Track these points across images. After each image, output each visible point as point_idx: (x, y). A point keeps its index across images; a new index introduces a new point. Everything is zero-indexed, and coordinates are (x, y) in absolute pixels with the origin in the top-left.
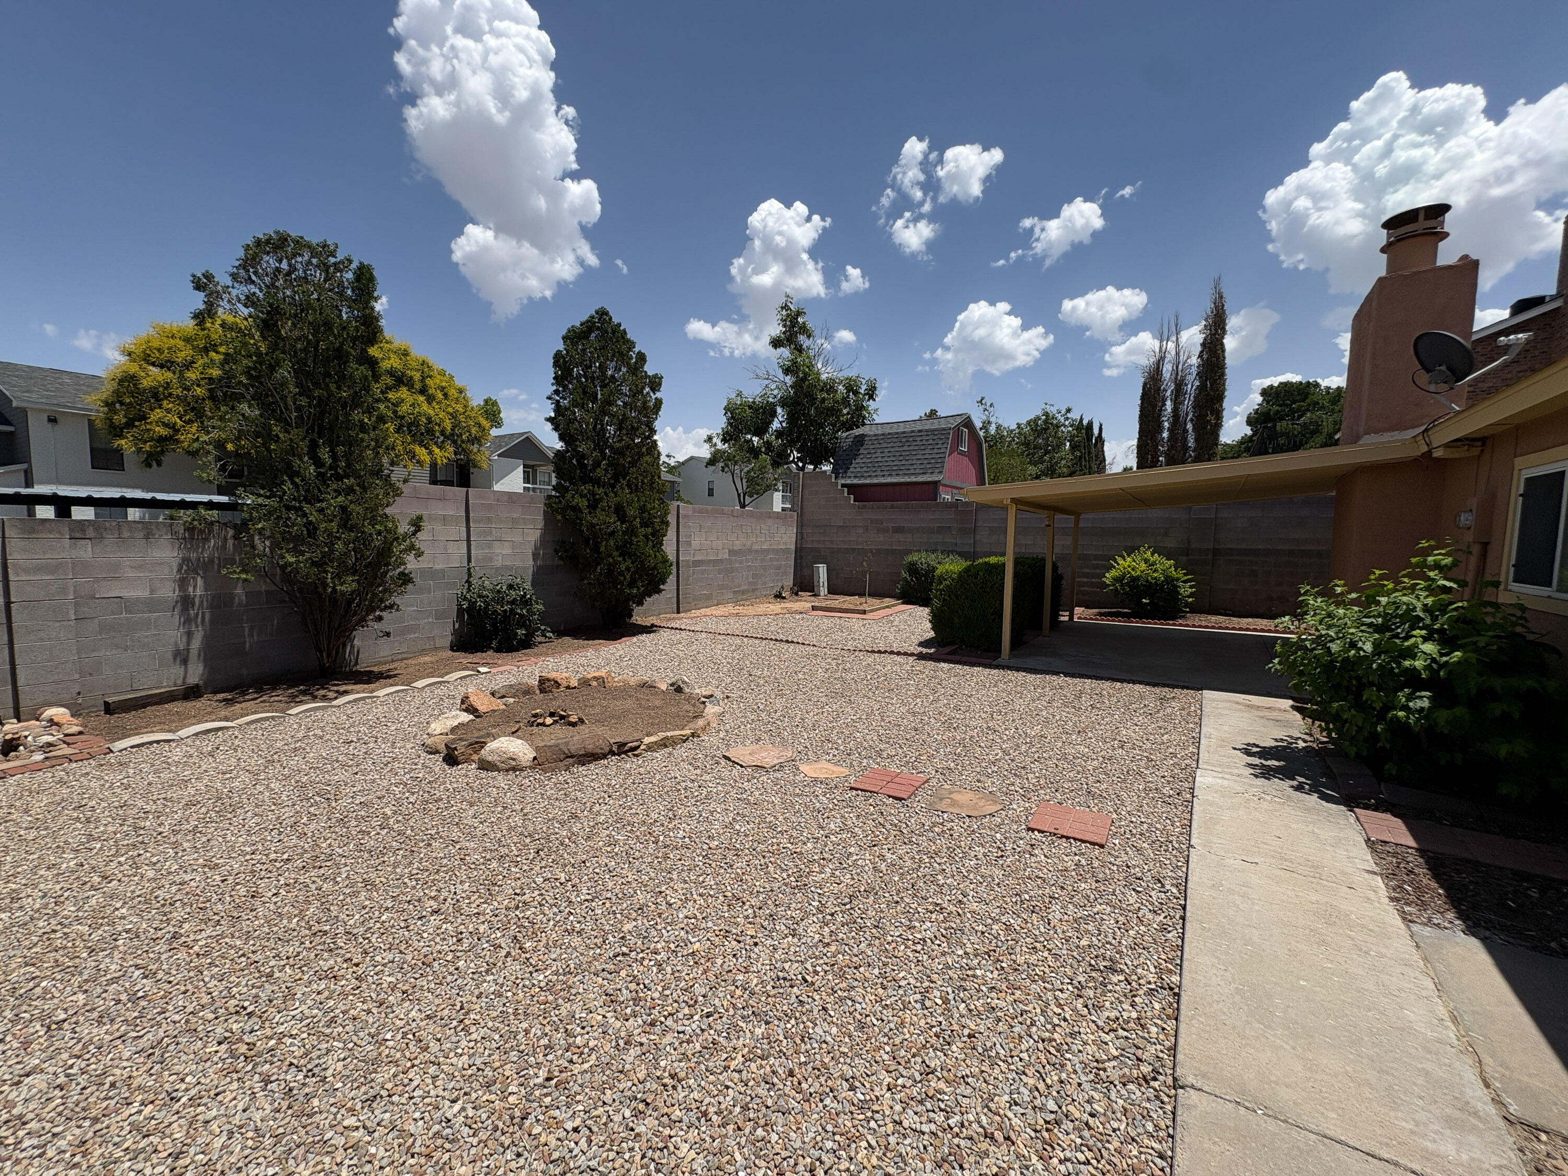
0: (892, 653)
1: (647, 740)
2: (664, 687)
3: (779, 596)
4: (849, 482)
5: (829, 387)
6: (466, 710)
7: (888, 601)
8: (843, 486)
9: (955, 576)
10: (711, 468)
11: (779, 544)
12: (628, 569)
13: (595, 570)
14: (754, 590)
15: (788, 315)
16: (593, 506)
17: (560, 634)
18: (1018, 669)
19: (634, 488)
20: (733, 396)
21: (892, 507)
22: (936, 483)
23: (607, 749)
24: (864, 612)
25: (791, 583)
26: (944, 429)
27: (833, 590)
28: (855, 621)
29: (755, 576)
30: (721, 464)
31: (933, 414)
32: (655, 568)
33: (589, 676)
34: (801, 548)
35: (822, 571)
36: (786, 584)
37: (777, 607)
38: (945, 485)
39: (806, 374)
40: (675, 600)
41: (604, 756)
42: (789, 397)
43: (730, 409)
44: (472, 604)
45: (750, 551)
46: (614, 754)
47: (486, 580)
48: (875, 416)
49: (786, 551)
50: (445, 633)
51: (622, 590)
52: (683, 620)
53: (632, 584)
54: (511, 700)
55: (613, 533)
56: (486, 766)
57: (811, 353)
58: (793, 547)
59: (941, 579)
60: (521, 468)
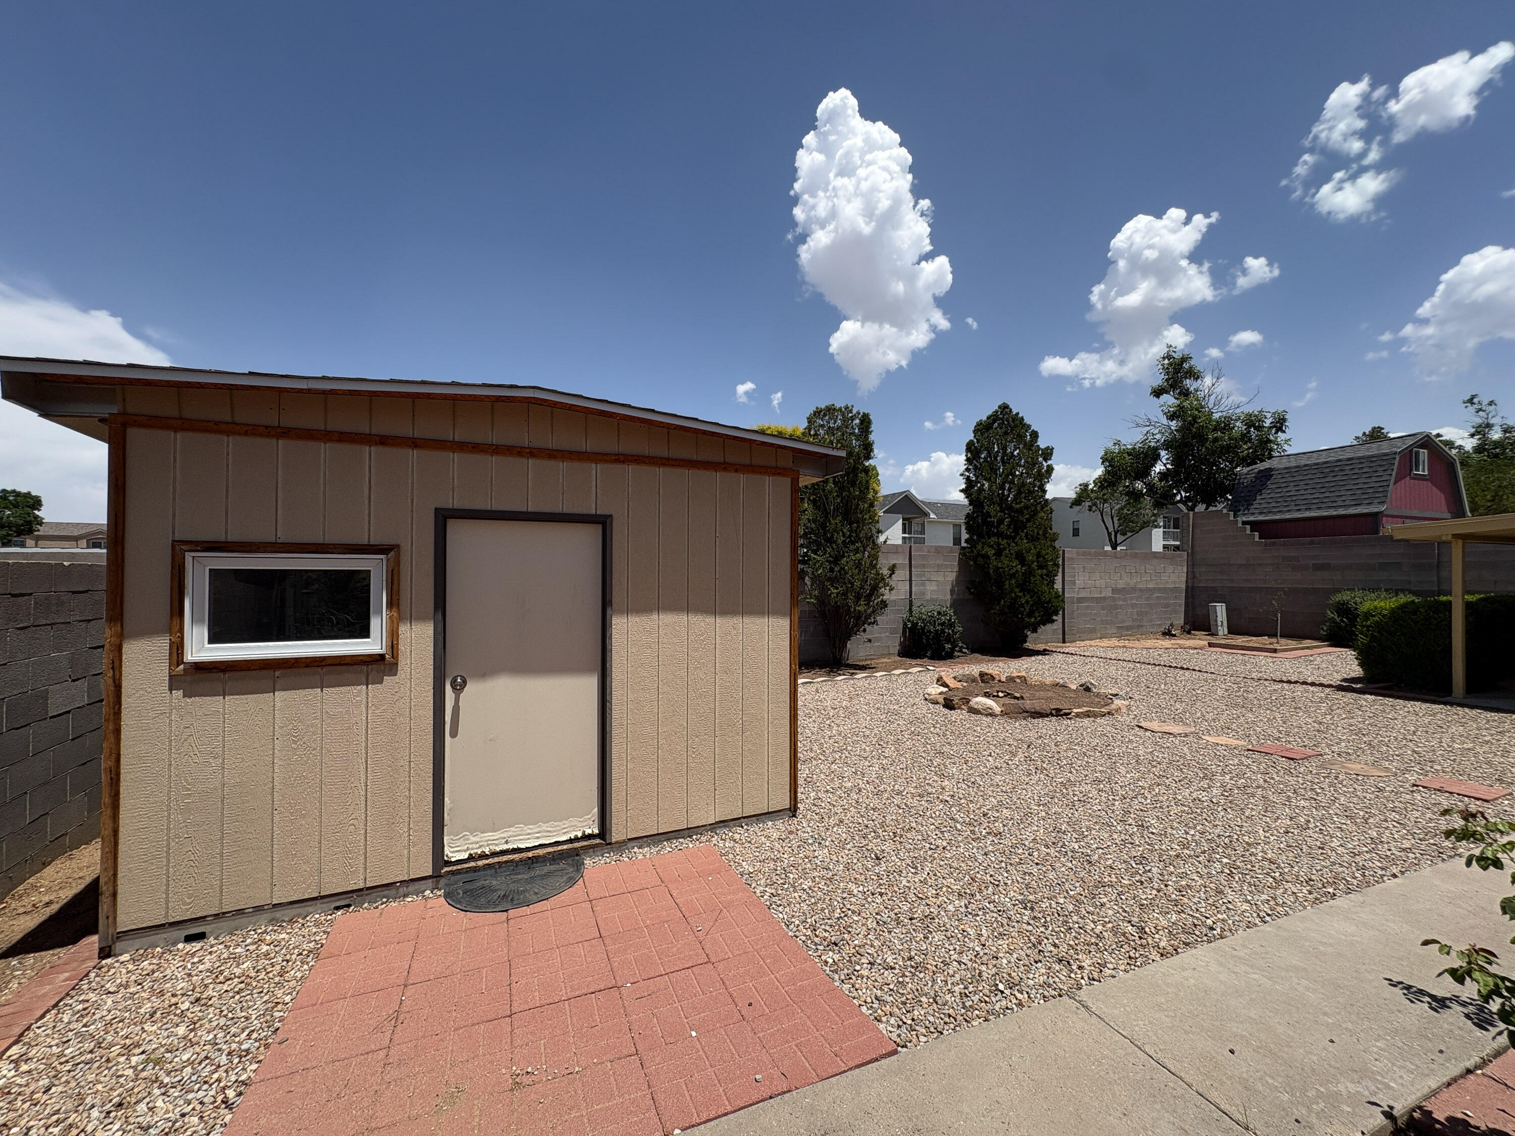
0: (1304, 683)
1: (1075, 710)
2: (1074, 687)
3: (1168, 634)
4: (1252, 518)
5: (1225, 425)
6: (941, 685)
7: (1308, 643)
8: (1244, 523)
9: (1385, 612)
10: (1077, 508)
11: (1167, 582)
12: (1027, 602)
13: (999, 604)
14: (1139, 627)
15: (1170, 364)
16: (999, 553)
17: (973, 651)
18: (1472, 707)
19: (1033, 539)
20: (1110, 445)
21: (1311, 543)
22: (1376, 515)
23: (1049, 712)
24: (1275, 651)
25: (1182, 622)
26: (1386, 455)
27: (1233, 630)
28: (1262, 659)
29: (1140, 613)
30: (1088, 504)
31: (1376, 435)
32: (1049, 601)
33: (1015, 675)
34: (1193, 587)
35: (1220, 611)
36: (1175, 622)
37: (1167, 643)
38: (1387, 516)
39: (1195, 418)
40: (1060, 631)
41: (1047, 716)
42: (1174, 439)
43: (1108, 459)
44: (915, 625)
45: (1134, 589)
46: (1053, 716)
47: (924, 609)
48: (1286, 447)
49: (1175, 589)
50: (895, 644)
51: (1023, 619)
52: (1070, 648)
53: (1031, 614)
54: (965, 684)
55: (1014, 574)
56: (973, 711)
57: (1201, 394)
58: (1183, 586)
59: (1367, 615)
60: (900, 522)
